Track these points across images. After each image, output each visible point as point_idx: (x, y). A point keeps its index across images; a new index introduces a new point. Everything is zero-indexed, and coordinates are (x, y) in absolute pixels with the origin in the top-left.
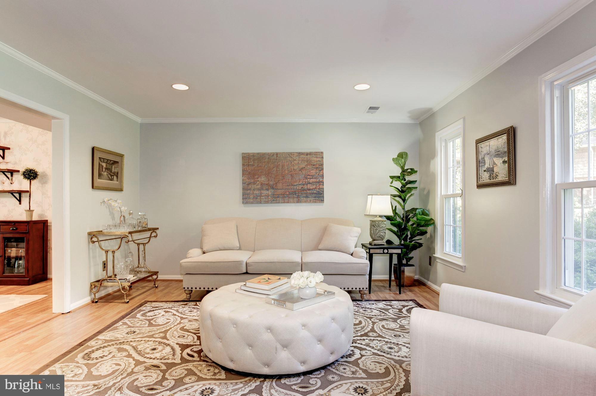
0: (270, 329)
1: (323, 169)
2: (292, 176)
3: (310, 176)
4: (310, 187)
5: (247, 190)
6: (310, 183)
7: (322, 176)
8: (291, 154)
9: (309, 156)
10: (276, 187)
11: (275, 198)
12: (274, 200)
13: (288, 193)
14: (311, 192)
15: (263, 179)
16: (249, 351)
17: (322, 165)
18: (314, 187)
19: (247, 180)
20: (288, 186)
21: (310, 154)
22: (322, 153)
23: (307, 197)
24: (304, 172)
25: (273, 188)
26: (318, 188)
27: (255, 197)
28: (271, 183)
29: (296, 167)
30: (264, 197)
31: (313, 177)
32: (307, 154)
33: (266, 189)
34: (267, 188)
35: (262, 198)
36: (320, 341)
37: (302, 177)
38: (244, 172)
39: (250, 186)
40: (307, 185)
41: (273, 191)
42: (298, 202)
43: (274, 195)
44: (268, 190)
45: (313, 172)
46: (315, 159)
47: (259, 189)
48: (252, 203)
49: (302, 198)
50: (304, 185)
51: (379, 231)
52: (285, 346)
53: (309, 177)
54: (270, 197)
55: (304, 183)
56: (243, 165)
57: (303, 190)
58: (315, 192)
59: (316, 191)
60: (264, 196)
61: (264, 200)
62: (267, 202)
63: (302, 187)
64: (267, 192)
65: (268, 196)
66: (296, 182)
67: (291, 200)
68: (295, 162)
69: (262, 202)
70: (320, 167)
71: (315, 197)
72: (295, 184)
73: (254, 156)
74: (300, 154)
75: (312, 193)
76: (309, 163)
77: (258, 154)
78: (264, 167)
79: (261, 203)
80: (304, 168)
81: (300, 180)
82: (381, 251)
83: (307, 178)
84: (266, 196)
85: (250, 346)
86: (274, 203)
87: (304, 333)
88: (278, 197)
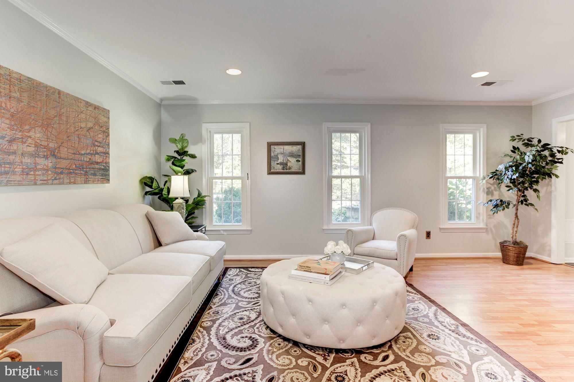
1: (109, 135)
2: (79, 137)
3: (97, 142)
4: (97, 158)
6: (97, 153)
7: (109, 145)
8: (78, 101)
9: (96, 111)
10: (59, 155)
11: (58, 174)
12: (56, 179)
13: (74, 166)
14: (98, 166)
15: (37, 134)
17: (108, 129)
18: (101, 159)
19: (9, 132)
20: (74, 154)
22: (109, 111)
23: (95, 174)
24: (92, 134)
25: (54, 156)
26: (105, 161)
27: (26, 172)
28: (51, 145)
29: (83, 125)
30: (40, 173)
31: (100, 144)
33: (44, 156)
34: (45, 154)
35: (37, 173)
37: (89, 142)
40: (95, 155)
41: (54, 160)
42: (86, 182)
43: (55, 168)
44: (46, 157)
45: (100, 137)
46: (102, 118)
47: (31, 155)
49: (90, 176)
53: (96, 143)
54: (50, 172)
55: (92, 152)
57: (91, 164)
58: (102, 167)
59: (103, 166)
60: (40, 170)
61: (42, 178)
62: (45, 183)
63: (90, 159)
64: (46, 162)
65: (47, 170)
66: (83, 148)
67: (78, 179)
68: (83, 115)
69: (39, 182)
70: (106, 132)
71: (102, 175)
72: (83, 152)
74: (88, 104)
75: (100, 170)
76: (97, 121)
78: (41, 110)
79: (35, 184)
80: (92, 128)
81: (87, 146)
83: (95, 146)
84: (45, 170)
86: (57, 184)
88: (62, 173)
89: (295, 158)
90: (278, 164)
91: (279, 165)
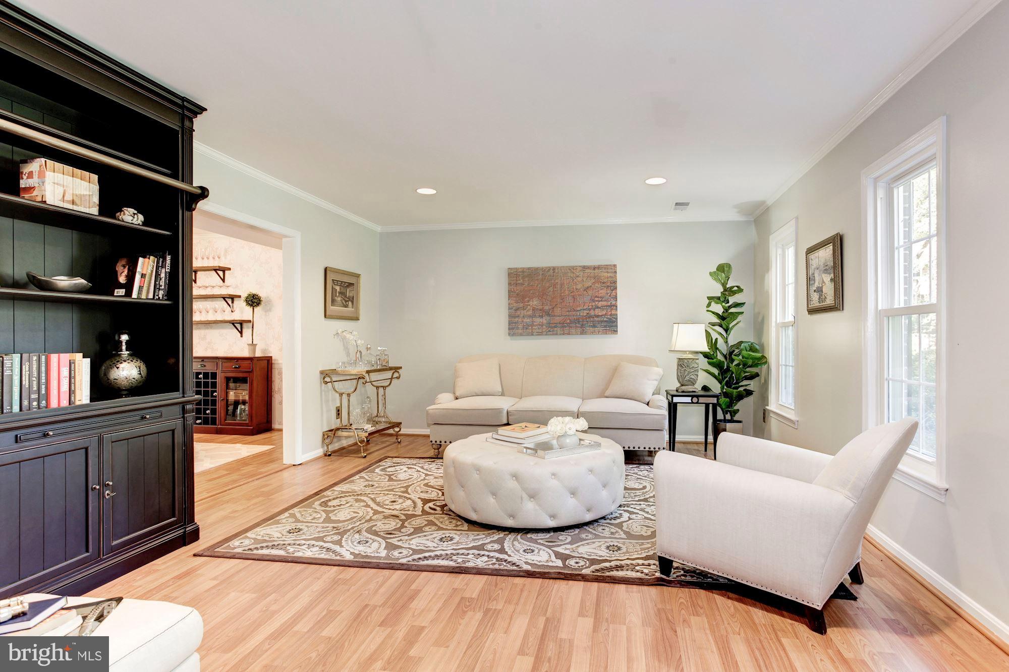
0: (515, 476)
1: (616, 288)
2: (574, 298)
3: (598, 297)
4: (598, 312)
5: (515, 317)
6: (598, 307)
7: (616, 298)
8: (572, 269)
9: (596, 271)
10: (553, 314)
11: (552, 327)
12: (549, 331)
13: (568, 321)
14: (599, 319)
15: (535, 303)
16: (492, 500)
17: (615, 282)
18: (604, 312)
19: (515, 305)
20: (568, 311)
21: (599, 267)
22: (615, 266)
23: (594, 326)
24: (590, 292)
25: (548, 315)
26: (610, 313)
27: (525, 327)
28: (547, 308)
29: (579, 287)
30: (536, 327)
31: (602, 299)
32: (594, 268)
33: (540, 316)
34: (541, 314)
35: (534, 327)
36: (573, 493)
37: (587, 299)
38: (511, 294)
39: (518, 313)
40: (594, 310)
41: (548, 318)
42: (583, 333)
43: (550, 323)
44: (542, 317)
45: (603, 292)
46: (606, 274)
47: (530, 316)
48: (521, 335)
49: (588, 328)
50: (590, 310)
51: (689, 373)
52: (532, 496)
53: (596, 299)
54: (544, 327)
55: (590, 307)
56: (510, 284)
57: (589, 317)
58: (605, 319)
59: (607, 318)
60: (537, 325)
61: (538, 331)
62: (540, 334)
63: (587, 314)
64: (541, 320)
65: (542, 325)
66: (579, 306)
67: (573, 330)
68: (579, 279)
69: (534, 334)
70: (612, 286)
71: (605, 326)
72: (578, 309)
73: (523, 272)
74: (584, 267)
75: (602, 322)
76: (597, 279)
77: (529, 269)
78: (537, 286)
79: (532, 335)
80: (591, 286)
81: (585, 303)
82: (688, 400)
83: (594, 301)
84: (540, 325)
85: (494, 494)
86: (551, 335)
87: (554, 483)
88: (555, 327)
89: (828, 273)
90: (815, 291)
91: (815, 293)
